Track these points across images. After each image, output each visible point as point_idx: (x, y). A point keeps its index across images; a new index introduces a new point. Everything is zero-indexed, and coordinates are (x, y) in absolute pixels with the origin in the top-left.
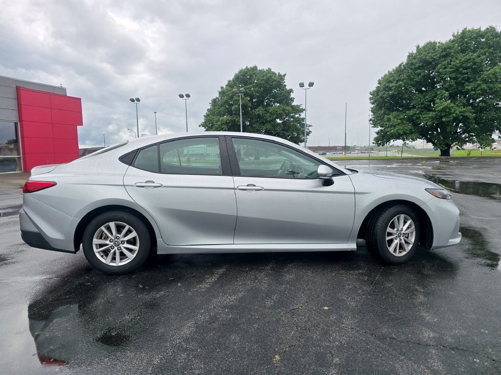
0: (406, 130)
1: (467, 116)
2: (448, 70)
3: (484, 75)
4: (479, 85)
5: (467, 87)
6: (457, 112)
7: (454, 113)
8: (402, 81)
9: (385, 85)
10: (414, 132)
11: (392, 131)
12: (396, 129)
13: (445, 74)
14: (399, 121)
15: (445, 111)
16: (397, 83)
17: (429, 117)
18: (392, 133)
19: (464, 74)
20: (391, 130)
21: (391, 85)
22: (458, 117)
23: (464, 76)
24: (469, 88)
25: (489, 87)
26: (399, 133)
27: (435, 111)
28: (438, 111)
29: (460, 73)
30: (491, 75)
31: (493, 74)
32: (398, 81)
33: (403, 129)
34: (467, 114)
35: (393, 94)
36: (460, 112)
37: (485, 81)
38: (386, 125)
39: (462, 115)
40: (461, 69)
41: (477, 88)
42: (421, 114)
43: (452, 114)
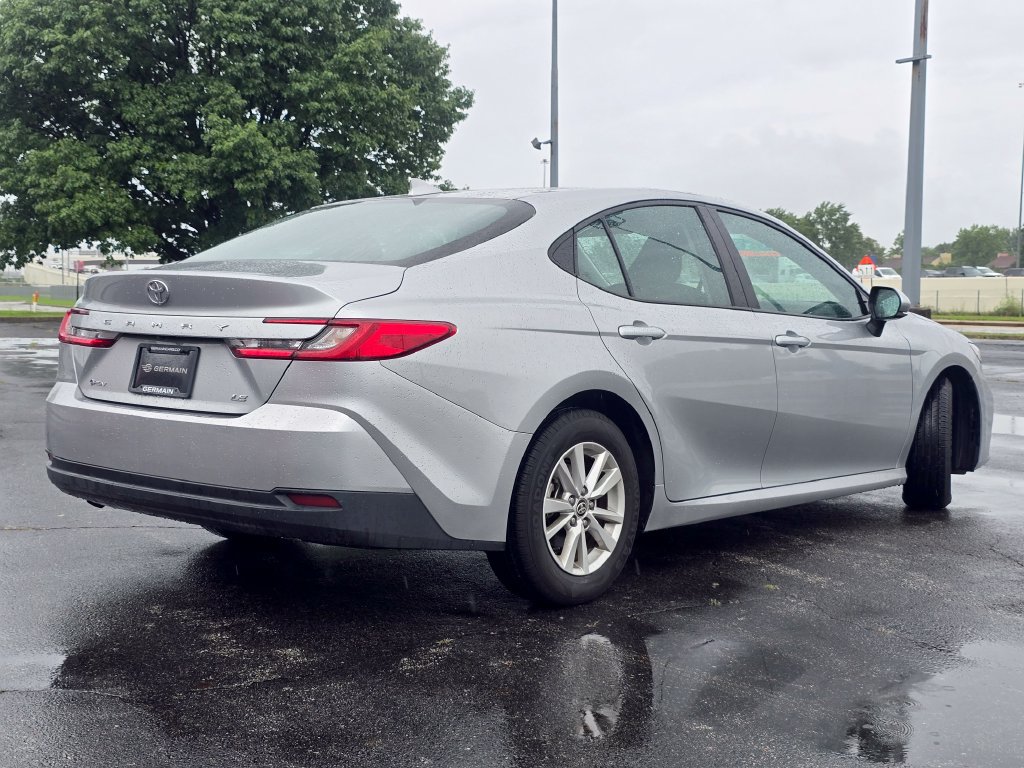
0: (112, 211)
1: (302, 181)
2: (238, 16)
3: (343, 52)
4: (330, 84)
5: (296, 86)
6: (276, 163)
7: (267, 167)
8: (88, 27)
9: (21, 32)
10: (138, 221)
11: (64, 213)
12: (78, 206)
13: (232, 30)
14: (87, 176)
15: (242, 159)
16: (69, 31)
17: (189, 173)
18: (62, 221)
19: (288, 39)
20: (59, 208)
21: (47, 36)
22: (279, 183)
23: (288, 45)
24: (305, 88)
25: (354, 93)
26: (90, 222)
27: (208, 152)
28: (221, 155)
29: (275, 34)
30: (361, 59)
31: (366, 56)
32: (70, 27)
33: (100, 209)
34: (302, 174)
35: (57, 70)
36: (286, 166)
37: (345, 73)
38: (37, 186)
39: (289, 177)
40: (276, 22)
41: (322, 91)
42: (159, 159)
43: (263, 167)
